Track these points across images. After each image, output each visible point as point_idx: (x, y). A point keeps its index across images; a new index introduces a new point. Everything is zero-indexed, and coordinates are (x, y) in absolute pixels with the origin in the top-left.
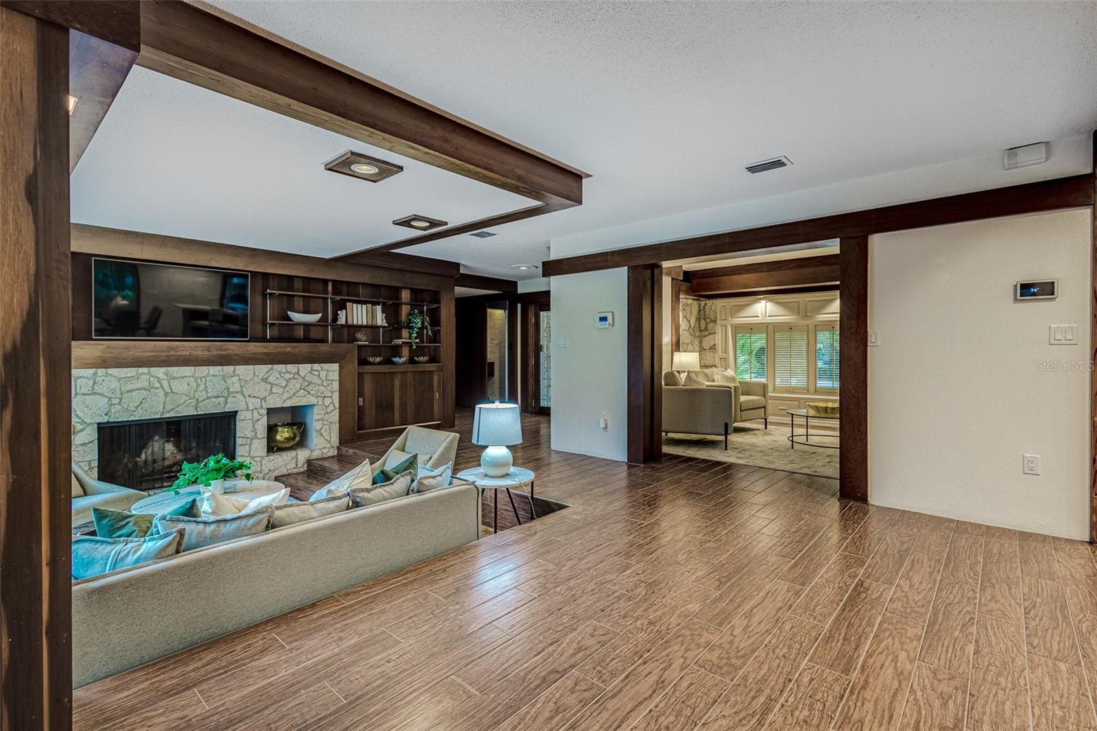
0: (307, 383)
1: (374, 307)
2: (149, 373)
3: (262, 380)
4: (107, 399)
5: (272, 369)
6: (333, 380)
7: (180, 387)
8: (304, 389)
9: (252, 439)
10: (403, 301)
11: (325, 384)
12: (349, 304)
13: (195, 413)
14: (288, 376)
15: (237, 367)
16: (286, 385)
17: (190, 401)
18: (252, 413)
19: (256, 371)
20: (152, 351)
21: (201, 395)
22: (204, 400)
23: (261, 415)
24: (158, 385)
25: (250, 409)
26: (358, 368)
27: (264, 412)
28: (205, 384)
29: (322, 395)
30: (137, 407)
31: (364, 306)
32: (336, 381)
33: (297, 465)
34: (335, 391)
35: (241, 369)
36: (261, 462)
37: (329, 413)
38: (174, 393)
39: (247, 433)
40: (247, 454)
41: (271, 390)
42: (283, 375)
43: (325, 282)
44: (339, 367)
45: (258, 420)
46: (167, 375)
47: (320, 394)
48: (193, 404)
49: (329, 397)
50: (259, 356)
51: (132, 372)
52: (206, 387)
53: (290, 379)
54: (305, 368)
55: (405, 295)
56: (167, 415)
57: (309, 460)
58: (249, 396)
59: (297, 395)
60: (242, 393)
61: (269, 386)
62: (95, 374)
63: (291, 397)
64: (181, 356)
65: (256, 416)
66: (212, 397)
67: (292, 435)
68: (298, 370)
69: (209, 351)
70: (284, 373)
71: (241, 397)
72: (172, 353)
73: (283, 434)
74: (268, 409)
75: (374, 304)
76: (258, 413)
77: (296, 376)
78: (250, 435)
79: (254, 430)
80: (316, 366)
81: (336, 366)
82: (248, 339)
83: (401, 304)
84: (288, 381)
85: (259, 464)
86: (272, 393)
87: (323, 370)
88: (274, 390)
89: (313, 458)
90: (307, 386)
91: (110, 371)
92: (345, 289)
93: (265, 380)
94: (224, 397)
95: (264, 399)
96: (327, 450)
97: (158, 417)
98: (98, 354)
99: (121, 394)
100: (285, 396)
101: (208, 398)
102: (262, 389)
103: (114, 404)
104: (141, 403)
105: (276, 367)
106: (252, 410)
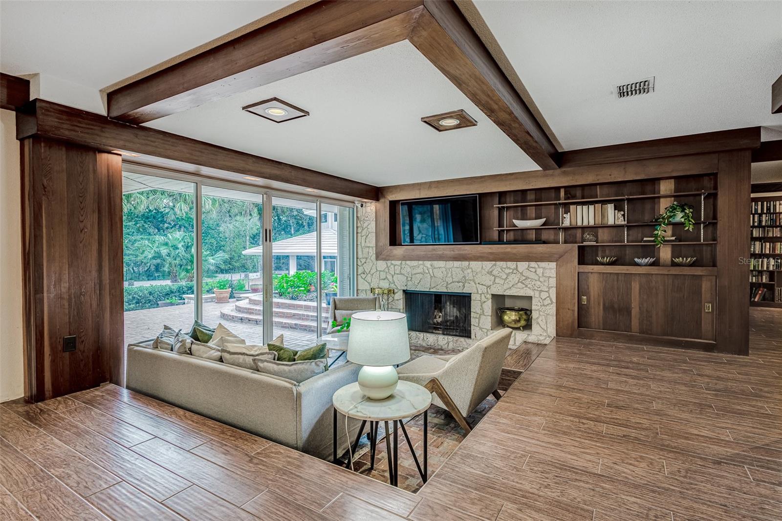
0: (524, 278)
1: (604, 206)
2: (423, 265)
3: (488, 273)
4: (406, 278)
5: (495, 265)
6: (550, 277)
7: (439, 274)
8: (521, 282)
9: (481, 315)
10: (662, 193)
11: (541, 279)
12: (572, 207)
13: (446, 291)
14: (507, 271)
15: (471, 262)
16: (506, 278)
17: (443, 283)
18: (481, 296)
19: (484, 266)
20: (424, 251)
21: (449, 280)
22: (451, 283)
23: (487, 298)
24: (427, 272)
25: (479, 293)
26: (579, 268)
27: (489, 297)
28: (452, 272)
29: (539, 289)
30: (418, 283)
31: (591, 207)
32: (554, 278)
33: (515, 343)
34: (552, 287)
35: (474, 264)
36: (487, 333)
37: (546, 306)
38: (435, 277)
39: (477, 309)
40: (477, 325)
41: (495, 280)
42: (503, 270)
43: (557, 189)
44: (557, 265)
45: (485, 302)
46: (431, 266)
47: (537, 288)
48: (445, 285)
49: (546, 292)
50: (485, 255)
51: (415, 263)
52: (452, 275)
53: (509, 273)
54: (522, 266)
55: (666, 187)
56: (432, 290)
57: (525, 342)
58: (479, 283)
59: (515, 286)
60: (474, 281)
61: (493, 277)
62: (401, 264)
63: (510, 288)
64: (438, 254)
65: (483, 299)
66: (456, 282)
67: (518, 319)
68: (517, 266)
69: (453, 251)
70: (505, 268)
71: (473, 283)
72: (434, 252)
73: (510, 317)
74: (492, 295)
75: (604, 202)
76: (485, 296)
77: (515, 271)
78: (479, 311)
79: (482, 309)
80: (533, 264)
81: (553, 265)
82: (479, 243)
83: (659, 198)
84: (508, 275)
85: (485, 334)
86: (496, 283)
87: (539, 267)
88: (497, 280)
89: (530, 341)
90: (524, 280)
91: (408, 262)
92: (579, 193)
93: (490, 273)
94: (463, 283)
95: (488, 287)
96: (543, 338)
97: (428, 290)
98: (402, 253)
99: (412, 275)
100: (506, 286)
101: (453, 282)
102: (488, 280)
103: (408, 281)
104: (420, 281)
105: (498, 263)
106: (481, 294)
